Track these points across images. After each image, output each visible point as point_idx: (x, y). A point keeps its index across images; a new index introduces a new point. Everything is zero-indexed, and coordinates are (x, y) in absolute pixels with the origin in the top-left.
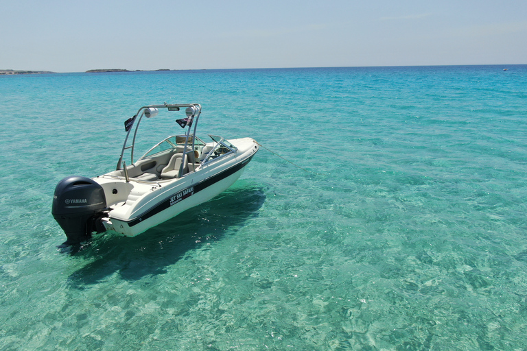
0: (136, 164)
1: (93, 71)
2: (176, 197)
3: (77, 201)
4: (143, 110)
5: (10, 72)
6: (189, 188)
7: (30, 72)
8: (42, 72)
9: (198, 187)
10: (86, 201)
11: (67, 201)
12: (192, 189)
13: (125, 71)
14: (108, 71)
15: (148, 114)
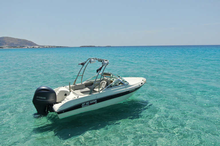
0: (83, 83)
1: (82, 46)
2: (86, 104)
3: (41, 98)
4: (89, 60)
5: (54, 46)
6: (94, 100)
7: (61, 47)
8: (65, 47)
9: (99, 100)
10: (45, 98)
11: (37, 97)
12: (96, 101)
13: (94, 46)
14: (88, 46)
15: (90, 61)
